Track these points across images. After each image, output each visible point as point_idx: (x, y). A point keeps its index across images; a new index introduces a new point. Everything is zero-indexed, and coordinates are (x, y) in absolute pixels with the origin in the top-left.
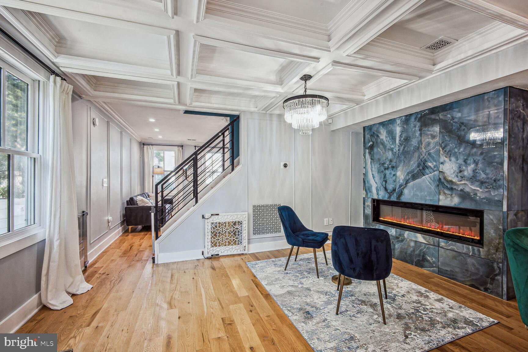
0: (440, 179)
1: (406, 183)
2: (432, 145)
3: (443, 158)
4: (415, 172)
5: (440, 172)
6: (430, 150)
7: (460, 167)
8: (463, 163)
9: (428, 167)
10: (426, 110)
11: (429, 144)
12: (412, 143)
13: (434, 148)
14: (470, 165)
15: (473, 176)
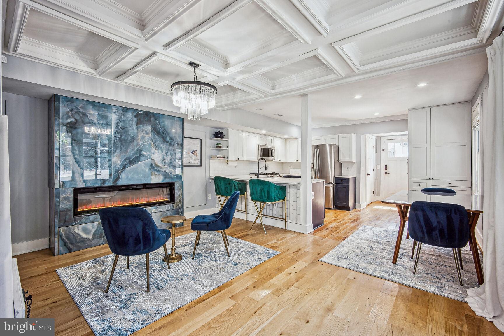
0: (152, 164)
1: (124, 168)
2: (146, 139)
3: (153, 150)
4: (133, 158)
5: (152, 159)
6: (145, 142)
7: (164, 157)
8: (165, 155)
9: (143, 155)
10: (142, 111)
11: (143, 138)
12: (130, 133)
13: (148, 141)
14: (168, 156)
15: (170, 163)
